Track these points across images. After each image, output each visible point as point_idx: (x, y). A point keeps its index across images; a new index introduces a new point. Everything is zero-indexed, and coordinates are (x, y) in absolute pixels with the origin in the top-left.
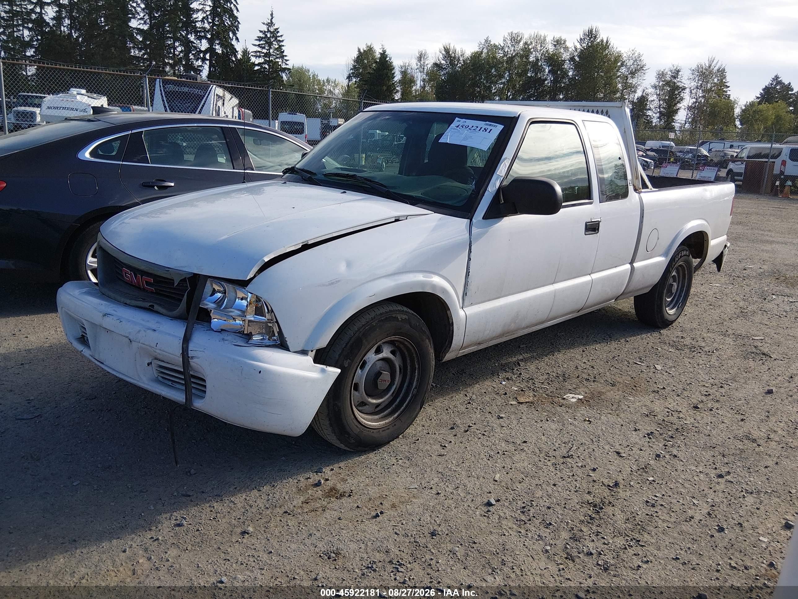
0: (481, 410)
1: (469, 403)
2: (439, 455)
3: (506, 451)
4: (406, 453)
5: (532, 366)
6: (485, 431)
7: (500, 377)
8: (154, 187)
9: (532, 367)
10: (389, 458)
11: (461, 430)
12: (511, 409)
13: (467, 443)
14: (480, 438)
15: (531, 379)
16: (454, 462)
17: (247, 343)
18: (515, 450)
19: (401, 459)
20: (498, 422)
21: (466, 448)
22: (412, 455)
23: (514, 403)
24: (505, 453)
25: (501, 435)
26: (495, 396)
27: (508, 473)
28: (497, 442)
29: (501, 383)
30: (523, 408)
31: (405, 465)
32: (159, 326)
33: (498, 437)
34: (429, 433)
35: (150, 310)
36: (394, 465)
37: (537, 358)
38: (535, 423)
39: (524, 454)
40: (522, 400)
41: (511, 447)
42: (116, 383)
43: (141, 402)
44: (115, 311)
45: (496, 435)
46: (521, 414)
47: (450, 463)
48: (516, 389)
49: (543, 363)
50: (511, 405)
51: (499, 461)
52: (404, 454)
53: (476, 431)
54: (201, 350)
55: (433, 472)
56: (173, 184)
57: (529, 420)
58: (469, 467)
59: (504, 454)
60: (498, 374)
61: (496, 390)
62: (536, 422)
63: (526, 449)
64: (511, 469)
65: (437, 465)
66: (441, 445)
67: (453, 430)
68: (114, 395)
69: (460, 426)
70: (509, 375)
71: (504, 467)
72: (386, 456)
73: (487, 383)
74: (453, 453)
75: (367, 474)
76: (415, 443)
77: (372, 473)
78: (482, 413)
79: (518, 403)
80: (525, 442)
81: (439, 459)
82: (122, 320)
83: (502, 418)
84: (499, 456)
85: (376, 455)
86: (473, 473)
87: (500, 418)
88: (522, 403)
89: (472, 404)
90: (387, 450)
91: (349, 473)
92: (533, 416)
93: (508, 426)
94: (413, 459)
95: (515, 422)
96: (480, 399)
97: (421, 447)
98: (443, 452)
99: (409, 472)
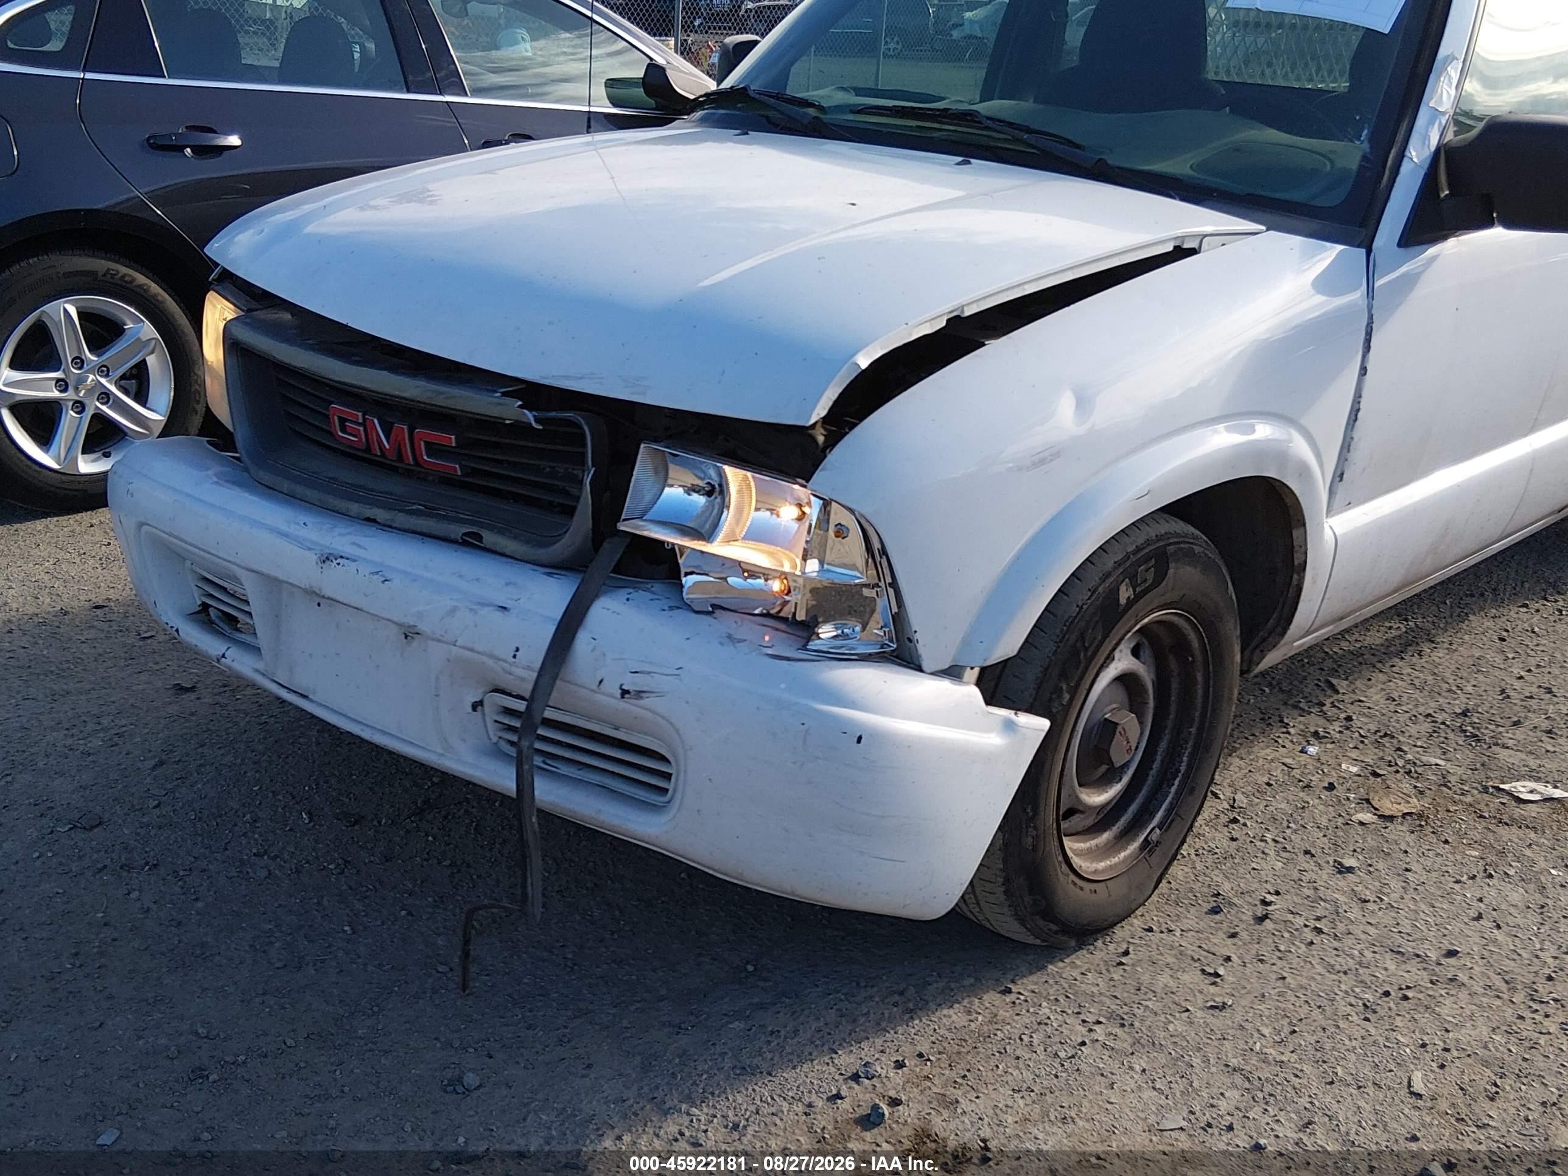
0: (1279, 846)
1: (1235, 821)
2: (1212, 1007)
3: (1408, 987)
4: (1108, 1002)
5: (1372, 690)
6: (1318, 919)
7: (1292, 731)
8: (181, 149)
9: (1375, 697)
10: (1060, 1018)
11: (1244, 918)
12: (1365, 840)
13: (1279, 963)
14: (1312, 943)
15: (1386, 735)
16: (1266, 1031)
17: (804, 648)
18: (1432, 982)
19: (1099, 1022)
20: (1341, 882)
21: (1284, 978)
22: (1126, 1009)
23: (1367, 817)
24: (1410, 994)
25: (1372, 930)
26: (1301, 794)
27: (1442, 1066)
28: (1368, 955)
29: (1303, 751)
30: (1398, 832)
31: (1118, 1045)
32: (515, 597)
33: (1363, 936)
34: (1150, 930)
35: (471, 543)
36: (1083, 1044)
37: (1379, 665)
38: (1457, 887)
39: (1463, 995)
40: (1388, 806)
41: (1414, 974)
42: (154, 768)
43: (245, 834)
44: (359, 546)
45: (1357, 930)
46: (1402, 856)
47: (1256, 1035)
48: (1354, 769)
49: (1400, 683)
50: (1361, 823)
51: (1398, 1021)
52: (1102, 1003)
53: (1290, 917)
54: (669, 672)
55: (1214, 1069)
56: (234, 140)
57: (1434, 874)
58: (1319, 1047)
59: (1405, 998)
60: (1282, 721)
61: (1296, 773)
62: (1458, 882)
63: (1463, 977)
64: (1446, 1050)
65: (1216, 1043)
66: (1203, 971)
67: (1217, 917)
68: (157, 811)
69: (1235, 900)
70: (1314, 722)
71: (1424, 1046)
72: (1047, 1011)
73: (1263, 753)
74: (1250, 997)
75: (1010, 1078)
76: (1121, 964)
77: (1028, 1075)
78: (1284, 855)
79: (1381, 816)
80: (1452, 953)
81: (1218, 1021)
82: (389, 576)
83: (1350, 870)
84: (1392, 1005)
85: (1017, 1009)
86: (1339, 1070)
87: (1343, 870)
88: (1391, 818)
89: (1245, 825)
90: (1045, 994)
91: (953, 1074)
92: (1439, 860)
93: (1382, 900)
94: (1137, 1024)
95: (1395, 884)
96: (1261, 807)
97: (1146, 978)
98: (1218, 995)
99: (1138, 1068)
